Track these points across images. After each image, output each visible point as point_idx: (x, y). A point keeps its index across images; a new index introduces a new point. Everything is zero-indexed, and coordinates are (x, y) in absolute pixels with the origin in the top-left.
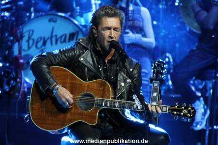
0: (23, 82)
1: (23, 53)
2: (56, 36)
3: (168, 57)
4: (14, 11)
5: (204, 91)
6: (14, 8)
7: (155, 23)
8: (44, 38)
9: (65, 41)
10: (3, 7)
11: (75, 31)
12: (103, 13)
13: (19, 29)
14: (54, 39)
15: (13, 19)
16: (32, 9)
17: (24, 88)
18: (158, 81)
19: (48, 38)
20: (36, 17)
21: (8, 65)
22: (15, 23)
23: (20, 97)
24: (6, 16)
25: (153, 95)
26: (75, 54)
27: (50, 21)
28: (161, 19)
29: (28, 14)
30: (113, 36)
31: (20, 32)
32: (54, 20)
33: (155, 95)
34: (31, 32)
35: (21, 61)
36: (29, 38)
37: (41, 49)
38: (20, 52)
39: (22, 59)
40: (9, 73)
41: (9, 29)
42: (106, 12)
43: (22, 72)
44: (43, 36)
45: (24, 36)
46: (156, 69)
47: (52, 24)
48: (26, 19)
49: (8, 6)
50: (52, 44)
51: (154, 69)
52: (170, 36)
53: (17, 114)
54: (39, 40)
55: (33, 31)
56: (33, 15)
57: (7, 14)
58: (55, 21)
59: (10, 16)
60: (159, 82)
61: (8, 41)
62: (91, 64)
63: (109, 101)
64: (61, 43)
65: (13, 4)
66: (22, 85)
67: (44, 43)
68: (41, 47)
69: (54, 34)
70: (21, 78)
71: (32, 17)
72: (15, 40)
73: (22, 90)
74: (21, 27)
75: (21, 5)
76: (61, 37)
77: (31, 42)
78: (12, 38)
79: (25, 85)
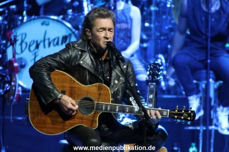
0: (17, 86)
1: (17, 57)
2: (49, 39)
3: (160, 59)
4: (6, 15)
6: (6, 11)
7: (147, 24)
8: (37, 42)
9: (58, 44)
11: (67, 34)
12: (96, 14)
13: (12, 33)
14: (47, 42)
15: (6, 23)
16: (25, 13)
17: (19, 92)
18: (154, 82)
19: (41, 42)
20: (28, 21)
22: (7, 27)
23: (15, 100)
25: (150, 97)
26: (71, 56)
27: (43, 24)
28: (153, 21)
29: (20, 18)
30: (108, 36)
31: (14, 36)
32: (47, 23)
33: (151, 96)
34: (24, 36)
35: (16, 64)
36: (22, 42)
37: (34, 53)
38: (14, 56)
39: (16, 62)
40: (3, 77)
41: (2, 32)
43: (17, 75)
44: (36, 40)
45: (18, 40)
46: (152, 71)
47: (45, 27)
48: (19, 23)
50: (45, 47)
51: (149, 71)
52: (162, 38)
53: (11, 117)
54: (32, 42)
55: (26, 35)
56: (25, 18)
58: (48, 25)
59: (3, 20)
60: (155, 84)
61: (1, 45)
63: (107, 104)
64: (54, 46)
65: (5, 8)
66: (17, 88)
67: (37, 47)
68: (34, 50)
69: (47, 37)
70: (15, 82)
71: (25, 21)
72: (9, 44)
73: (16, 93)
74: (13, 30)
75: (13, 9)
76: (54, 40)
77: (24, 45)
78: (4, 42)
79: (20, 88)
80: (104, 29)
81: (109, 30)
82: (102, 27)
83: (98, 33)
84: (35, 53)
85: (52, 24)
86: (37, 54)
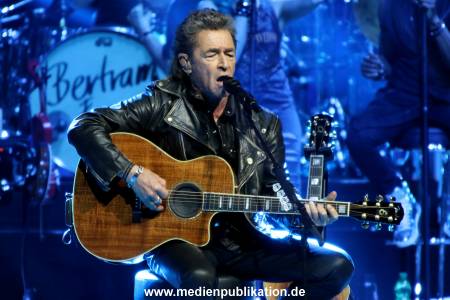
0: (51, 168)
1: (50, 110)
2: (112, 73)
3: (334, 107)
4: (26, 27)
5: (408, 170)
6: (27, 20)
7: (305, 39)
8: (88, 78)
9: (129, 82)
10: (5, 20)
11: (148, 62)
13: (38, 63)
14: (108, 79)
15: (26, 43)
16: (63, 22)
17: (55, 179)
18: (320, 154)
19: (96, 78)
20: (70, 37)
21: (18, 133)
22: (29, 51)
23: (47, 196)
24: (11, 38)
25: (312, 183)
27: (98, 43)
28: (317, 32)
29: (54, 32)
31: (43, 69)
32: (107, 41)
33: (316, 181)
34: (62, 68)
35: (47, 125)
36: (59, 80)
37: (83, 100)
38: (43, 109)
39: (47, 120)
40: (24, 150)
41: (19, 62)
42: (204, 21)
43: (50, 147)
44: (85, 75)
45: (50, 76)
46: (316, 131)
47: (103, 50)
48: (52, 42)
49: (15, 17)
50: (104, 89)
51: (311, 131)
52: (337, 65)
53: (41, 231)
54: (79, 80)
55: (66, 66)
56: (64, 33)
57: (13, 34)
58: (109, 44)
59: (20, 38)
60: (322, 156)
61: (18, 87)
62: (189, 127)
63: (227, 195)
64: (123, 86)
65: (23, 14)
66: (50, 172)
67: (89, 89)
68: (83, 96)
69: (107, 69)
70: (47, 160)
71: (63, 38)
72: (33, 85)
73: (50, 182)
74: (41, 57)
75: (40, 15)
76: (122, 74)
77: (63, 86)
78: (24, 81)
79: (57, 172)
80: (217, 51)
81: (227, 52)
82: (213, 47)
83: (205, 61)
84: (86, 102)
85: (117, 43)
86: (89, 103)
